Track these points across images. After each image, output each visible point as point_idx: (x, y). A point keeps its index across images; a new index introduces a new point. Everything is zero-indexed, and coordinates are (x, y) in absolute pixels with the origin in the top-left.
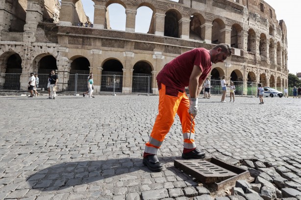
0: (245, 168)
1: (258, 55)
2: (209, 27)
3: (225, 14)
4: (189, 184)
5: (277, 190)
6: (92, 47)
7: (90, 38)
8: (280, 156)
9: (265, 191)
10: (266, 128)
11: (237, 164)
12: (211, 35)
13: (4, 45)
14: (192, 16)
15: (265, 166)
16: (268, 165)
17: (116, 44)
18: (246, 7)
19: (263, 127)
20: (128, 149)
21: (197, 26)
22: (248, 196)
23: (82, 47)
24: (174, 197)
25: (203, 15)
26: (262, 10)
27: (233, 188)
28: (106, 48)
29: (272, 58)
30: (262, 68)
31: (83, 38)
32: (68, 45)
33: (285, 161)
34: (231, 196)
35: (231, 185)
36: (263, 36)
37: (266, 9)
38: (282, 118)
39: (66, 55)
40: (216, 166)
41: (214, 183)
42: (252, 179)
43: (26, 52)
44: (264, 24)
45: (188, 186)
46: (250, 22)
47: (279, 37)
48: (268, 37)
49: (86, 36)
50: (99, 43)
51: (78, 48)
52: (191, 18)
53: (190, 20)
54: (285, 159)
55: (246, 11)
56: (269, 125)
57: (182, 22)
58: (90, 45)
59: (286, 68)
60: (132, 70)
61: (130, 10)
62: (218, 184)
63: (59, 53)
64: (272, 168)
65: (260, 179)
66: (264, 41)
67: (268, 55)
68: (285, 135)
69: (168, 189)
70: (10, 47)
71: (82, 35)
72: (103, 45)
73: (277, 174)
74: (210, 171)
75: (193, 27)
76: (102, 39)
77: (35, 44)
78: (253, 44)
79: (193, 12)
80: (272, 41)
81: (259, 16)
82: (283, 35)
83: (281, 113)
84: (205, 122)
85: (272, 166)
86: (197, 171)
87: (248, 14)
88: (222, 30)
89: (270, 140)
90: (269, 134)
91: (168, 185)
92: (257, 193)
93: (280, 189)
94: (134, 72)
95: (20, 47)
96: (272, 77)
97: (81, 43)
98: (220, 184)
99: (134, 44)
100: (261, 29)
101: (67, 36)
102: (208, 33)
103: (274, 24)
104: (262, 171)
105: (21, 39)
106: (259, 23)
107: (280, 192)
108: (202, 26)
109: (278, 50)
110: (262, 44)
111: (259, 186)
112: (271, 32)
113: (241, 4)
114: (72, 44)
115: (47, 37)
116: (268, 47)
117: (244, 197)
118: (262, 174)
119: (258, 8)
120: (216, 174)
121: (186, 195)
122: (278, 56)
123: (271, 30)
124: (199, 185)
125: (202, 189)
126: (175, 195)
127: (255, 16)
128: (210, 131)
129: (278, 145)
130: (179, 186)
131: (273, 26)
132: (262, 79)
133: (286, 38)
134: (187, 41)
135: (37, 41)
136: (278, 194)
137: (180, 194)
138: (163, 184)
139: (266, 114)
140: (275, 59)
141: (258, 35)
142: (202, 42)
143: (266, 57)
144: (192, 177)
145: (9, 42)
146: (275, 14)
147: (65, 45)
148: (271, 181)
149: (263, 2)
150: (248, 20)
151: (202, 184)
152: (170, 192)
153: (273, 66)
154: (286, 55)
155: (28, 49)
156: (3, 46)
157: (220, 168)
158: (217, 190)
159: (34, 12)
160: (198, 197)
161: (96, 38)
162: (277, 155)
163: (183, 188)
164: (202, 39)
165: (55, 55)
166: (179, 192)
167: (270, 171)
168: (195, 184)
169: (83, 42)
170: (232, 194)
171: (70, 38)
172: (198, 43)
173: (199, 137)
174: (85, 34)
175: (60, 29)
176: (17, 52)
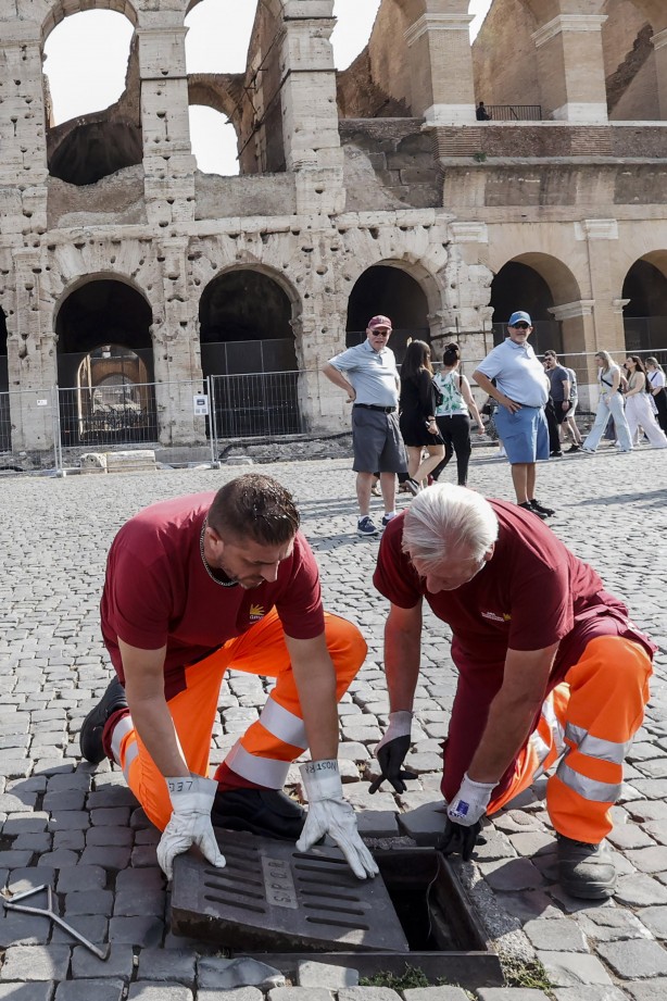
6: (577, 210)
7: (570, 169)
13: (212, 238)
23: (540, 215)
28: (633, 210)
31: (547, 168)
32: (487, 212)
39: (482, 256)
43: (316, 258)
50: (603, 189)
51: (523, 220)
58: (569, 201)
63: (453, 249)
70: (241, 242)
71: (534, 160)
72: (622, 196)
76: (623, 167)
77: (348, 220)
95: (287, 240)
97: (533, 194)
101: (480, 169)
105: (288, 204)
114: (500, 204)
115: (386, 182)
135: (354, 203)
145: (238, 224)
147: (471, 213)
156: (208, 243)
159: (326, 78)
165: (435, 259)
169: (543, 189)
171: (493, 179)
174: (542, 153)
175: (444, 142)
176: (278, 266)
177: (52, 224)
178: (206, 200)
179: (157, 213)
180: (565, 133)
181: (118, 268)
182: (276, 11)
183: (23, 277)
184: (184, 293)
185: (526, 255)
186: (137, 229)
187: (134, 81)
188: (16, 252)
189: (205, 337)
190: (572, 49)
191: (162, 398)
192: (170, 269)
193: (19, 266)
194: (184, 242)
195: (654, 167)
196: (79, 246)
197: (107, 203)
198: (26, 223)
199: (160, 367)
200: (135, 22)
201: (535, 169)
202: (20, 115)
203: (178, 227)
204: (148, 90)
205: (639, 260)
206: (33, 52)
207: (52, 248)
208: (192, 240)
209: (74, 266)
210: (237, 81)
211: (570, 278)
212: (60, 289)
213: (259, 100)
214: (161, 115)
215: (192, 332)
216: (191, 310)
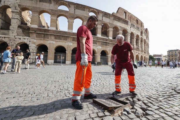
0: (128, 102)
1: (135, 46)
2: (111, 31)
3: (119, 24)
4: (100, 111)
5: (143, 112)
7: (48, 34)
8: (145, 95)
9: (138, 113)
10: (138, 82)
11: (124, 100)
12: (112, 35)
14: (103, 25)
15: (138, 101)
16: (139, 100)
17: (62, 38)
18: (130, 21)
19: (137, 81)
20: (68, 94)
21: (105, 30)
22: (129, 115)
23: (44, 39)
24: (92, 118)
25: (108, 24)
26: (137, 23)
27: (122, 112)
28: (57, 40)
29: (142, 47)
30: (137, 52)
31: (44, 34)
32: (36, 38)
33: (147, 98)
34: (121, 116)
35: (121, 111)
36: (138, 36)
37: (139, 23)
38: (146, 77)
39: (34, 43)
40: (114, 101)
41: (113, 110)
42: (131, 107)
43: (11, 41)
44: (138, 30)
45: (100, 112)
46: (131, 29)
47: (145, 36)
48: (140, 37)
49: (46, 33)
50: (53, 38)
51: (41, 40)
52: (102, 26)
53: (102, 27)
54: (147, 97)
55: (130, 23)
56: (140, 80)
57: (97, 28)
58: (48, 38)
59: (148, 52)
60: (71, 52)
61: (70, 20)
62: (115, 110)
63: (30, 42)
64: (141, 101)
65: (135, 107)
66: (138, 38)
67: (140, 46)
68: (147, 85)
69: (89, 114)
70: (1, 38)
71: (43, 33)
72: (56, 38)
73: (143, 104)
74: (111, 104)
75: (103, 30)
76: (55, 35)
77: (16, 37)
78: (133, 40)
79: (103, 23)
80: (142, 39)
81: (136, 26)
82: (147, 36)
83: (146, 74)
84: (109, 79)
85: (141, 100)
86: (104, 104)
87: (130, 24)
88: (118, 33)
89: (140, 88)
90: (140, 85)
91: (89, 112)
92: (134, 114)
93: (144, 111)
94: (72, 53)
95: (7, 38)
96: (142, 56)
97: (43, 37)
98: (116, 110)
99: (72, 38)
100: (136, 32)
101: (35, 33)
102: (111, 34)
103: (143, 30)
104: (136, 103)
105: (8, 34)
106: (135, 30)
107: (145, 113)
108: (108, 30)
109: (145, 43)
110: (137, 40)
111: (135, 110)
112: (141, 35)
113: (127, 19)
114: (38, 37)
115: (23, 33)
116: (140, 42)
117: (128, 116)
118: (136, 105)
119: (135, 22)
120: (114, 105)
121: (98, 117)
122: (144, 46)
123: (142, 33)
124: (105, 111)
125: (107, 113)
126: (93, 117)
127: (134, 26)
128: (111, 83)
129: (144, 90)
130: (95, 112)
131: (143, 31)
132: (137, 57)
133: (148, 38)
134: (100, 38)
135: (18, 35)
136: (143, 114)
137: (95, 116)
138: (87, 111)
139: (138, 75)
140: (143, 48)
141: (135, 35)
142: (107, 38)
143: (139, 46)
144: (102, 107)
145: (1, 36)
146: (143, 25)
147: (34, 38)
148: (140, 108)
149: (138, 19)
150: (131, 28)
151: (107, 111)
152: (91, 115)
153: (142, 51)
154: (148, 46)
155: (12, 40)
157: (116, 102)
158: (114, 113)
159: (16, 19)
160: (105, 117)
161: (51, 35)
162: (143, 95)
163: (97, 113)
164: (108, 37)
165: (28, 43)
166: (95, 115)
167: (140, 103)
168: (103, 111)
169: (44, 36)
170: (122, 115)
171: (37, 34)
172: (105, 38)
173: (106, 87)
174: (45, 32)
175: (31, 29)
176: (6, 41)
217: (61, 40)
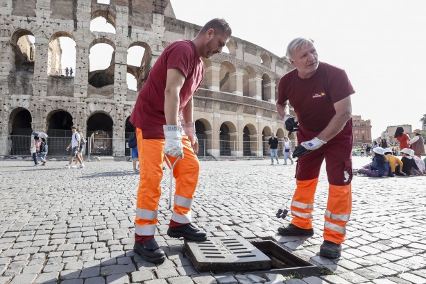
6: (212, 110)
17: (231, 108)
23: (205, 110)
28: (223, 112)
51: (201, 111)
58: (211, 108)
72: (221, 108)
76: (222, 102)
97: (204, 105)
114: (196, 106)
161: (217, 101)
169: (206, 104)
174: (206, 96)
177: (88, 97)
178: (129, 96)
179: (117, 97)
180: (211, 92)
181: (105, 110)
182: (150, 52)
183: (79, 110)
184: (122, 119)
185: (201, 119)
186: (111, 101)
187: (113, 63)
188: (78, 102)
189: (126, 131)
190: (214, 74)
191: (114, 144)
192: (119, 112)
193: (78, 106)
194: (123, 106)
195: (228, 103)
196: (95, 103)
197: (103, 93)
198: (81, 95)
199: (114, 137)
200: (115, 48)
201: (205, 99)
202: (82, 67)
203: (122, 102)
204: (117, 66)
205: (223, 124)
206: (87, 51)
207: (88, 103)
208: (125, 106)
209: (93, 108)
210: (138, 68)
211: (210, 125)
212: (89, 114)
213: (143, 74)
214: (120, 73)
215: (123, 129)
216: (123, 123)
217: (228, 112)
